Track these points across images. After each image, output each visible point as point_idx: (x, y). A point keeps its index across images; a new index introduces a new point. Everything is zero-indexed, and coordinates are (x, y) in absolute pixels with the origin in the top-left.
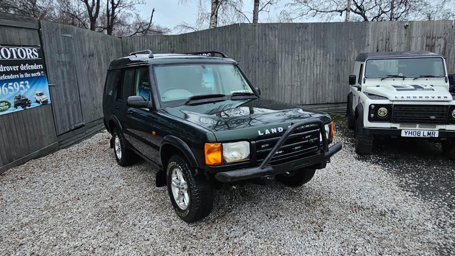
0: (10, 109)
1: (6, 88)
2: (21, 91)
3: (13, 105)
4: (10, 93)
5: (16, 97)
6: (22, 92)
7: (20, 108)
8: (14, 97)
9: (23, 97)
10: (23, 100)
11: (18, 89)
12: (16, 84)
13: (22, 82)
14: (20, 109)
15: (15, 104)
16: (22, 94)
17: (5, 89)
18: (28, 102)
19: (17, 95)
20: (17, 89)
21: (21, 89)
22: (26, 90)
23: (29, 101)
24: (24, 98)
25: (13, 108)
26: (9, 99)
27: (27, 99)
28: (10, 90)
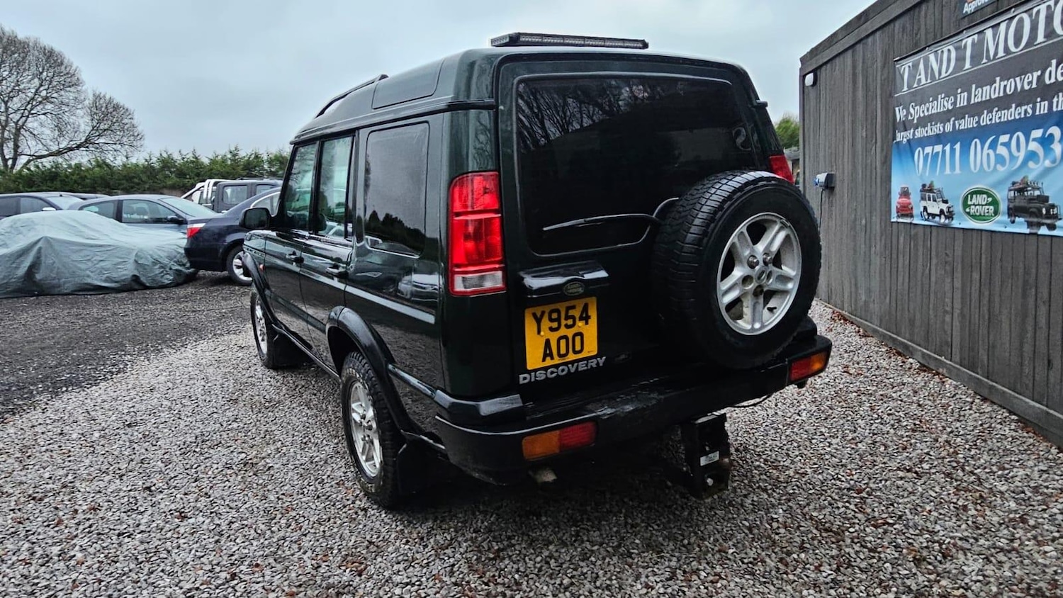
0: (998, 218)
1: (991, 152)
2: (1031, 164)
3: (1003, 207)
4: (999, 166)
5: (1014, 184)
6: (1032, 170)
7: (1020, 223)
8: (1009, 185)
9: (1034, 189)
10: (1031, 199)
11: (1022, 155)
12: (1018, 138)
13: (1037, 133)
14: (1020, 226)
15: (1009, 209)
16: (1031, 177)
17: (988, 154)
18: (1048, 211)
19: (1018, 179)
20: (1018, 157)
21: (1032, 156)
22: (1047, 163)
23: (1053, 206)
24: (1037, 193)
25: (1005, 218)
26: (996, 185)
27: (1046, 199)
28: (1001, 160)
